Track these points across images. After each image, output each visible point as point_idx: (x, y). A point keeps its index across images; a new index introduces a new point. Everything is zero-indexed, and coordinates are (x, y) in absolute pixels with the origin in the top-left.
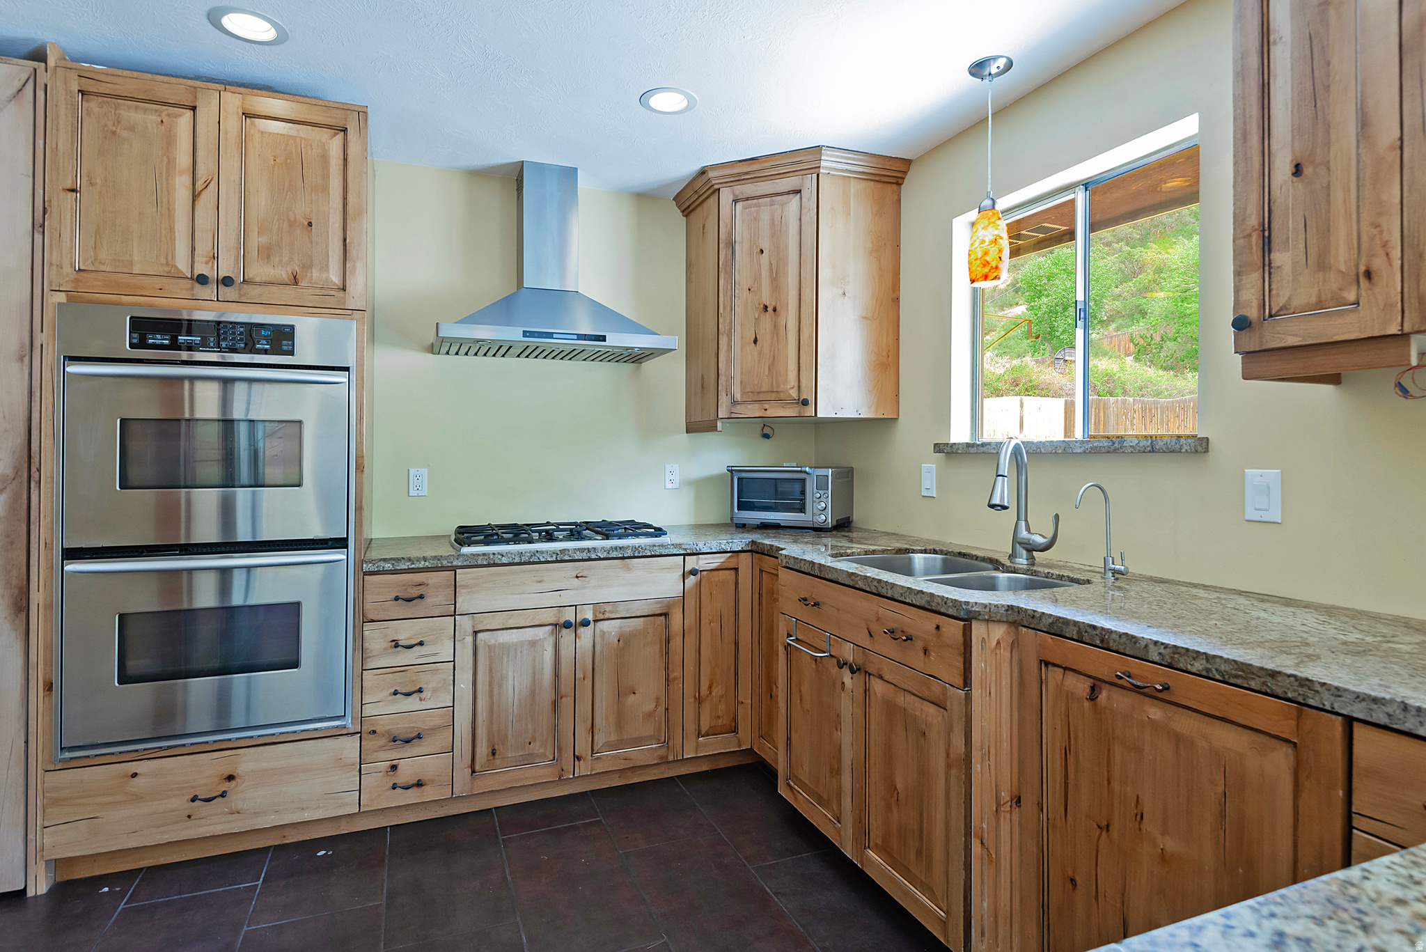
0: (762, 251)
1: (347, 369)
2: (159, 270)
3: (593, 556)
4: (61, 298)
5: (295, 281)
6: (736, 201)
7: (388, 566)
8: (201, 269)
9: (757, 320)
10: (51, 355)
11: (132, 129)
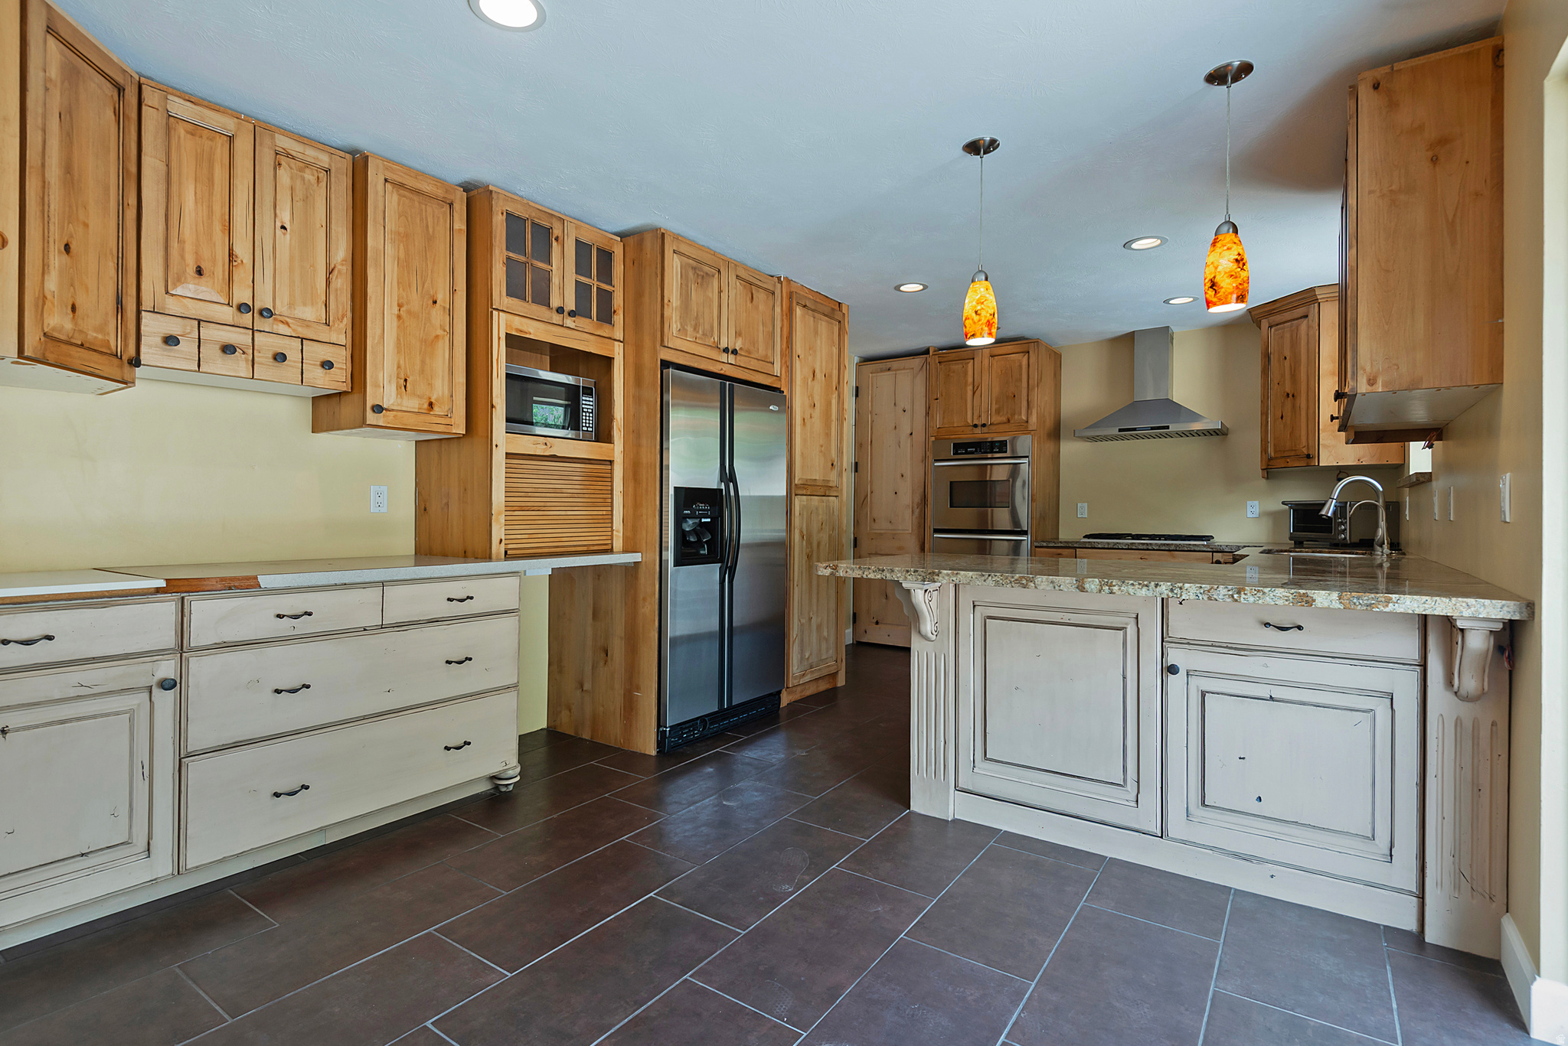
0: (1285, 358)
1: (1027, 457)
2: (962, 424)
3: (1150, 548)
4: (933, 439)
5: (1009, 421)
6: (1271, 327)
7: (1045, 544)
8: (976, 422)
9: (1283, 403)
10: (931, 459)
11: (954, 372)
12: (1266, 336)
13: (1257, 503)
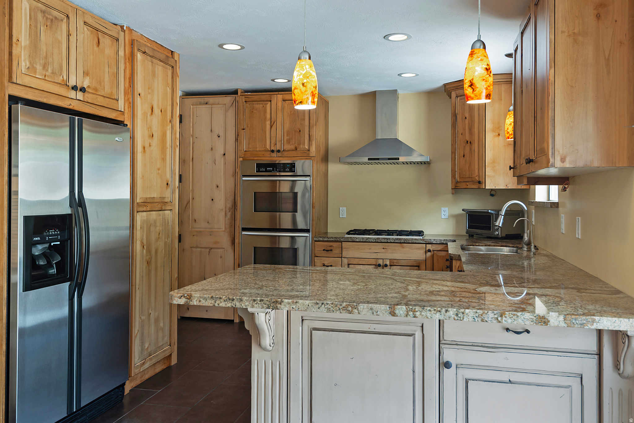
0: (466, 118)
1: (309, 176)
2: (263, 149)
3: (389, 241)
4: (241, 159)
5: (296, 149)
6: (457, 97)
7: (321, 239)
8: (273, 148)
9: (464, 147)
10: (239, 175)
11: (256, 110)
12: (455, 103)
13: (447, 209)
